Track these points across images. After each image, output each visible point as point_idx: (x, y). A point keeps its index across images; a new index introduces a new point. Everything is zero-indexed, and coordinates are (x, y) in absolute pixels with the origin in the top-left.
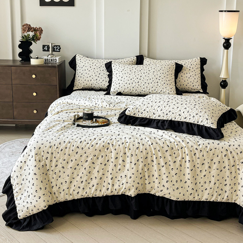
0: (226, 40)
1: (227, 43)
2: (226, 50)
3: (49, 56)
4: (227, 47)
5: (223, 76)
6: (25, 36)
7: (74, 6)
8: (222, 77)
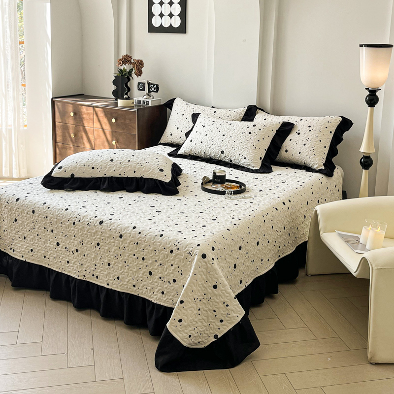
0: (370, 91)
1: (372, 97)
2: (369, 108)
3: (145, 97)
4: (371, 103)
5: (363, 149)
6: (121, 70)
7: (185, 33)
8: (362, 151)
